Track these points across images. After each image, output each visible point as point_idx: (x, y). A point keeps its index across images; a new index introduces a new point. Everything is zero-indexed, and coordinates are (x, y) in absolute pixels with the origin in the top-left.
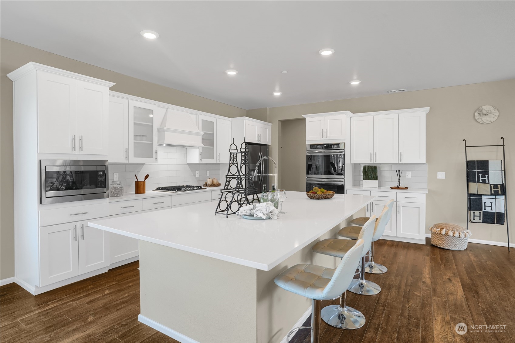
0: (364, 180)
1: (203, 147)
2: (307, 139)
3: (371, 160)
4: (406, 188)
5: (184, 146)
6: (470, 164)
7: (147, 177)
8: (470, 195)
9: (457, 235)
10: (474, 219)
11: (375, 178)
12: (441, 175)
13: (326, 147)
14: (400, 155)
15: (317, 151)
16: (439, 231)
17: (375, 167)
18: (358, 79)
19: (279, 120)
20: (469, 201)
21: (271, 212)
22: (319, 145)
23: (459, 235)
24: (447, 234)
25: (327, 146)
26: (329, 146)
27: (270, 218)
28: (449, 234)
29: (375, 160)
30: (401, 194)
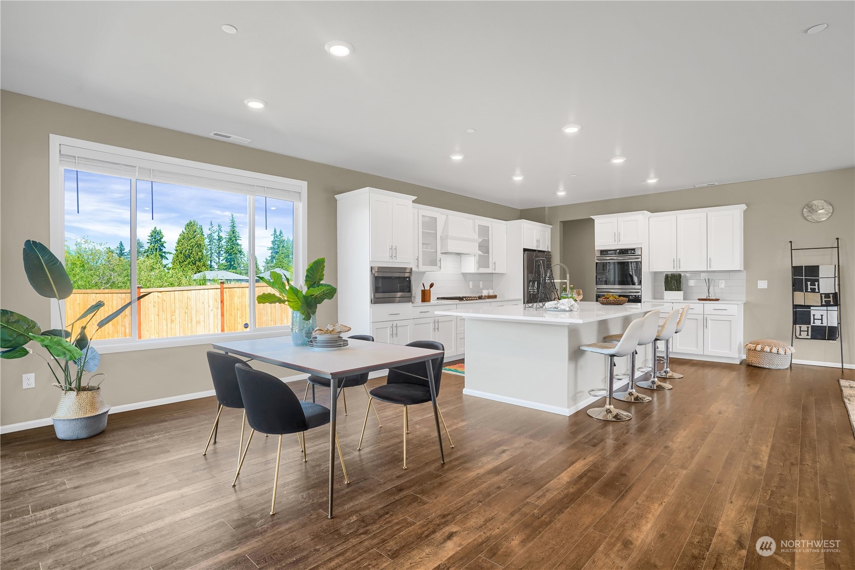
0: (666, 290)
1: (479, 255)
2: (596, 244)
3: (674, 267)
4: (717, 300)
5: (458, 254)
6: (796, 270)
7: (432, 285)
8: (795, 306)
9: (774, 350)
10: (800, 335)
11: (678, 289)
12: (762, 284)
13: (619, 253)
14: (709, 261)
15: (608, 258)
16: (754, 346)
17: (680, 276)
18: (655, 177)
19: (560, 222)
20: (795, 313)
21: (572, 306)
22: (610, 250)
23: (778, 352)
24: (762, 350)
25: (621, 251)
26: (623, 252)
27: (571, 310)
28: (765, 349)
29: (679, 267)
30: (709, 306)
